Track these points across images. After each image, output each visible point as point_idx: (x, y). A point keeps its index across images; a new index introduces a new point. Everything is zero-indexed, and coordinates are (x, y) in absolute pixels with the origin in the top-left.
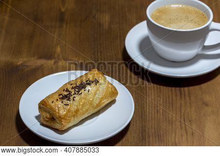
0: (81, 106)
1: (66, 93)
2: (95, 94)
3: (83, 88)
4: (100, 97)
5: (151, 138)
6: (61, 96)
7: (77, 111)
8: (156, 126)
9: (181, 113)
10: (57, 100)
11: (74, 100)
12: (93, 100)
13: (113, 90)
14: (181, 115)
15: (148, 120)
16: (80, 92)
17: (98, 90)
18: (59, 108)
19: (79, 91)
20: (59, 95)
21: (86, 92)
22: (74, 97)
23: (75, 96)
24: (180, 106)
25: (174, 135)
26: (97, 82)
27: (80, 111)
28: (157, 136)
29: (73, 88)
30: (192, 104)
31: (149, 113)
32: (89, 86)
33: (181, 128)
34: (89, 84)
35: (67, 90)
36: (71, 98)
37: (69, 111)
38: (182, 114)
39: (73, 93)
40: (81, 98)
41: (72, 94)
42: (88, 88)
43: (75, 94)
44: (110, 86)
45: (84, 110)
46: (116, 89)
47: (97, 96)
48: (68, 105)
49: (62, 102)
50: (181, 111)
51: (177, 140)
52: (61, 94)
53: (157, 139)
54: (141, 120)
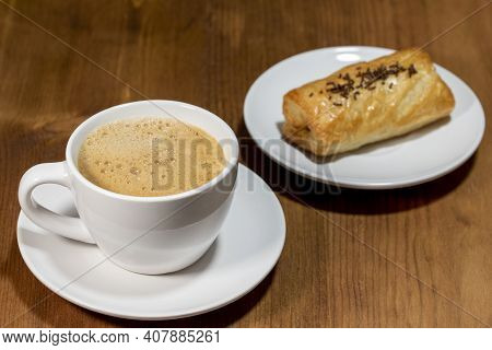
0: (367, 114)
1: (342, 82)
2: (405, 95)
3: (380, 78)
4: (413, 103)
5: (339, 299)
6: (331, 87)
7: (358, 122)
8: (350, 271)
9: (407, 242)
10: (321, 92)
11: (355, 98)
12: (397, 105)
13: (445, 94)
14: (407, 246)
15: (331, 256)
16: (373, 85)
17: (411, 88)
18: (320, 108)
19: (369, 84)
20: (328, 84)
21: (386, 87)
22: (357, 93)
23: (360, 90)
24: (406, 225)
25: (390, 292)
26: (412, 71)
27: (365, 124)
28: (352, 295)
29: (359, 75)
30: (432, 220)
31: (334, 240)
32: (393, 76)
33: (408, 275)
34: (396, 73)
35: (347, 77)
36: (351, 93)
37: (340, 118)
38: (410, 244)
39: (357, 84)
40: (371, 97)
41: (355, 86)
42: (392, 80)
43: (361, 86)
44: (439, 85)
45: (373, 122)
46: (450, 94)
47: (407, 99)
48: (341, 105)
49: (330, 98)
50: (406, 237)
51: (398, 302)
52: (333, 83)
53: (352, 301)
54: (315, 256)
